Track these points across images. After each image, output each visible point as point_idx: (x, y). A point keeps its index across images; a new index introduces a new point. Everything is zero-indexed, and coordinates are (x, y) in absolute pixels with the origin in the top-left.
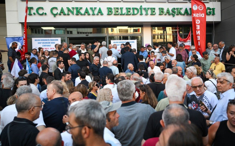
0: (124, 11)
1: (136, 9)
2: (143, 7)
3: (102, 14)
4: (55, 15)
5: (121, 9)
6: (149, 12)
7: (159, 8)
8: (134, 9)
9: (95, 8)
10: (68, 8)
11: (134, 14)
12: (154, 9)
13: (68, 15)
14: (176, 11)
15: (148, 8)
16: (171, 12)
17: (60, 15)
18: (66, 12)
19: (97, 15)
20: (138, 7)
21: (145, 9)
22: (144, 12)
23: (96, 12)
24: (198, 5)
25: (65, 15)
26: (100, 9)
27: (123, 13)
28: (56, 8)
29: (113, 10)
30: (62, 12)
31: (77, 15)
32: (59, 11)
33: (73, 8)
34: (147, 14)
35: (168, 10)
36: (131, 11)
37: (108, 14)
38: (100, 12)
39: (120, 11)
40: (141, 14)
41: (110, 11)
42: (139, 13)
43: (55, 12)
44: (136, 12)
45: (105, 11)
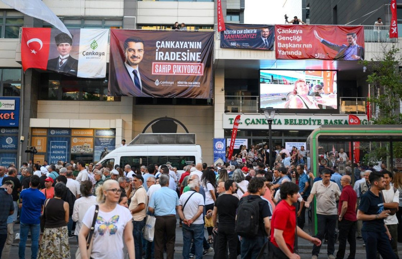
0: (297, 122)
1: (306, 120)
2: (312, 119)
3: (281, 124)
4: (248, 124)
5: (295, 120)
6: (316, 123)
7: (324, 120)
8: (304, 120)
9: (276, 120)
10: (257, 120)
11: (304, 124)
12: (321, 120)
13: (257, 124)
14: (338, 122)
15: (316, 120)
16: (334, 123)
17: (251, 124)
18: (255, 121)
19: (277, 124)
20: (308, 119)
21: (313, 120)
22: (312, 123)
23: (277, 122)
24: (354, 119)
25: (254, 124)
26: (279, 120)
27: (297, 123)
28: (249, 119)
29: (289, 121)
30: (253, 121)
31: (263, 124)
32: (250, 121)
33: (260, 119)
34: (314, 124)
35: (331, 121)
36: (303, 122)
37: (285, 124)
38: (280, 122)
39: (294, 122)
40: (310, 124)
41: (286, 122)
42: (309, 123)
43: (248, 122)
44: (306, 122)
45: (283, 122)
